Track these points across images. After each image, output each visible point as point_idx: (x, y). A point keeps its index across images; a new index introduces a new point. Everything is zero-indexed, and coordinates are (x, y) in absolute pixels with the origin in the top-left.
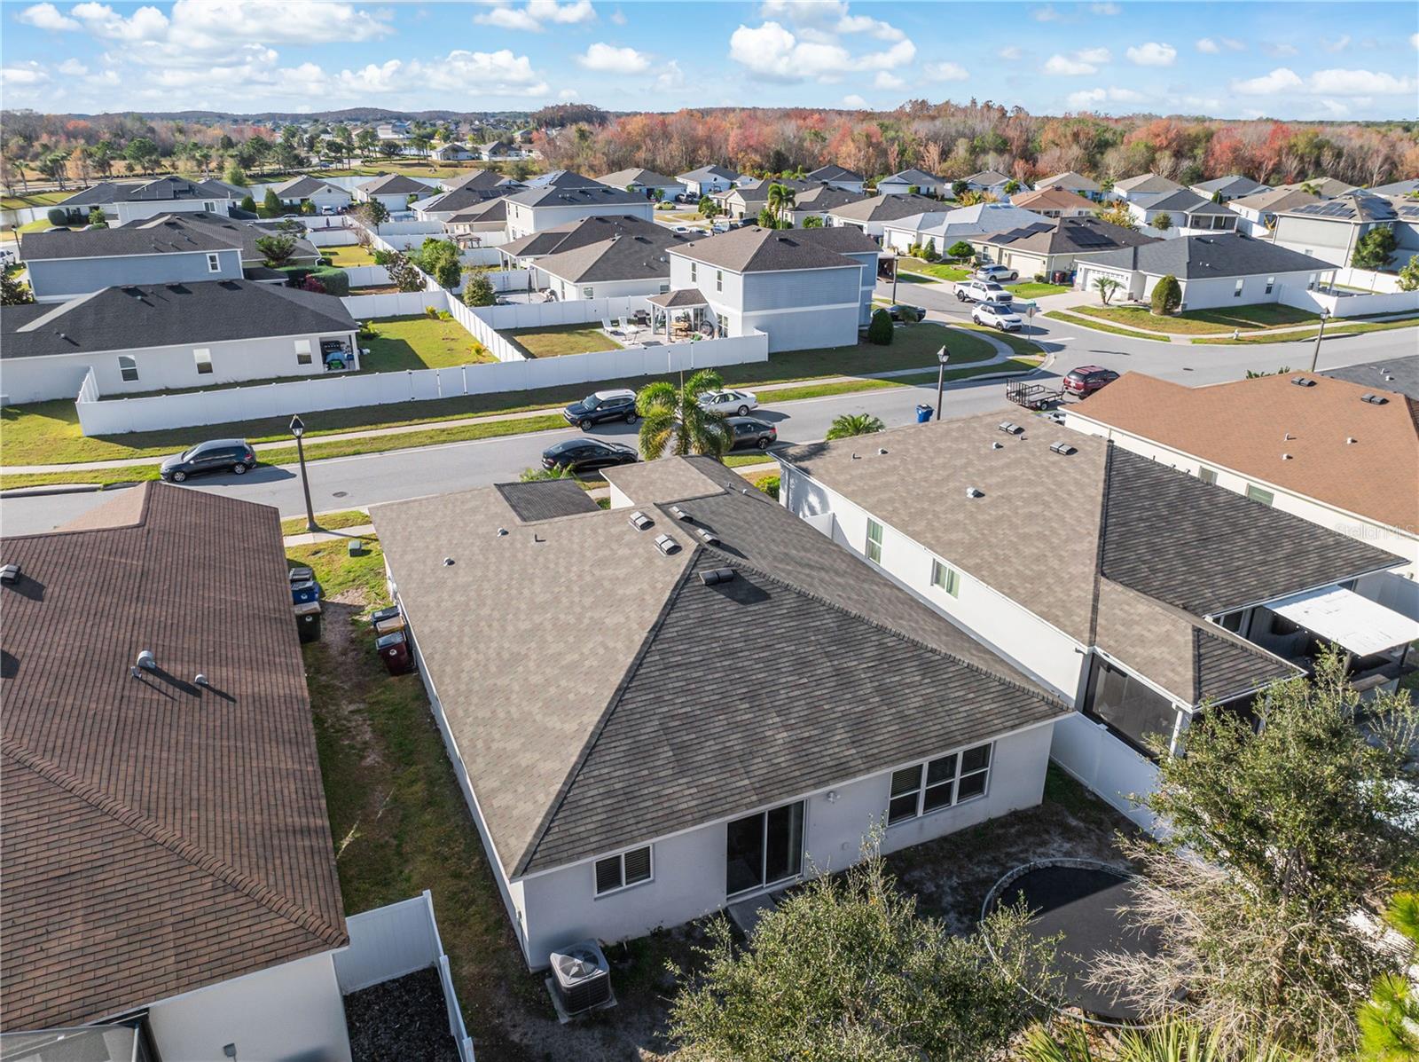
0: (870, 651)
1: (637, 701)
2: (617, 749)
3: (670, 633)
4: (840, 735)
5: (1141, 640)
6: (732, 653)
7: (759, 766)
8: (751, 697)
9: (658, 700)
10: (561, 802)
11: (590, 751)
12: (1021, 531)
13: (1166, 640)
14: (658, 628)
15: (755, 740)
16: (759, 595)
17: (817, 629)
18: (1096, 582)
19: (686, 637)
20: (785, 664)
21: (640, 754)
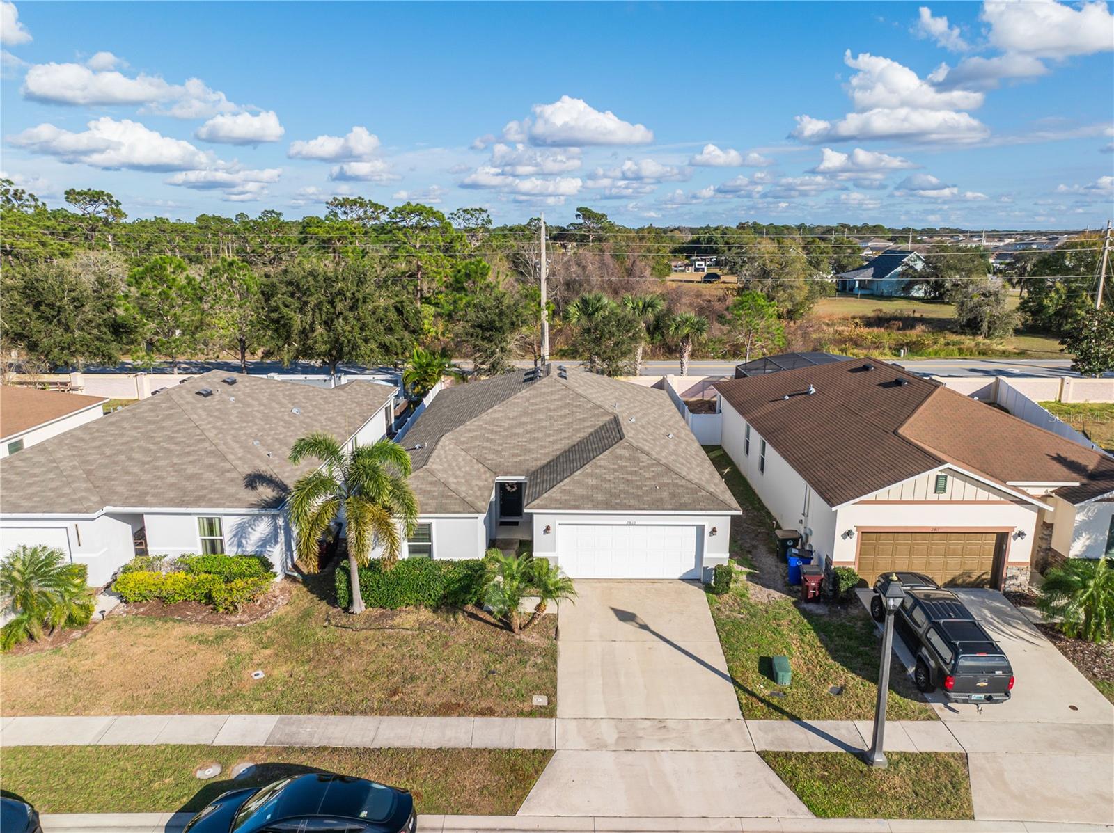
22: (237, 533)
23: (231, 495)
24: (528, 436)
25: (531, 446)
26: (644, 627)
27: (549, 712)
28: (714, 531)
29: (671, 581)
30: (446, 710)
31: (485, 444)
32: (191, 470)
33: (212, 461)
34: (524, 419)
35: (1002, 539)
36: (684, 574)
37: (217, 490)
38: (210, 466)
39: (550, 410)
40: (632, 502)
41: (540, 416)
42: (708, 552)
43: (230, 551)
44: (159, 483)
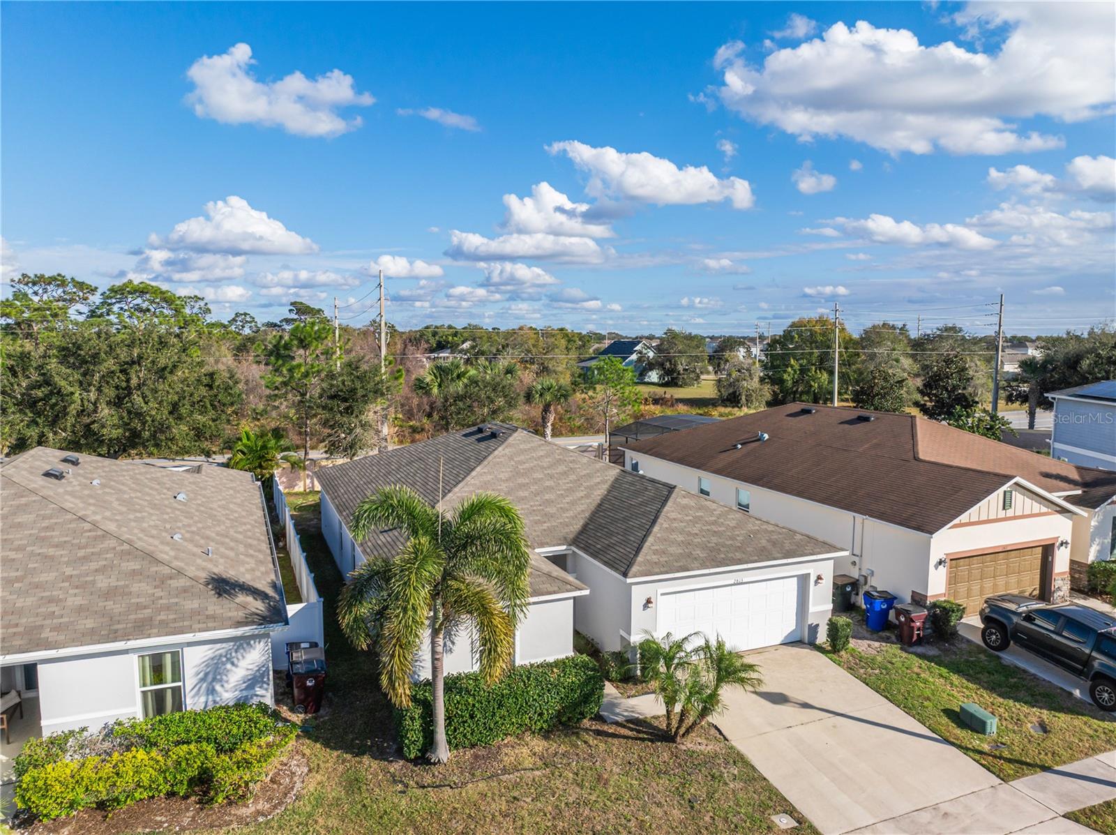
22: (206, 674)
23: (194, 613)
24: (538, 498)
25: (551, 510)
26: (806, 706)
28: (819, 578)
29: (775, 647)
32: (103, 582)
33: (135, 565)
34: (521, 480)
35: (1048, 551)
36: (786, 637)
37: (168, 608)
38: (134, 573)
39: (542, 468)
40: (738, 555)
41: (538, 475)
42: (814, 605)
43: (194, 702)
44: (53, 608)
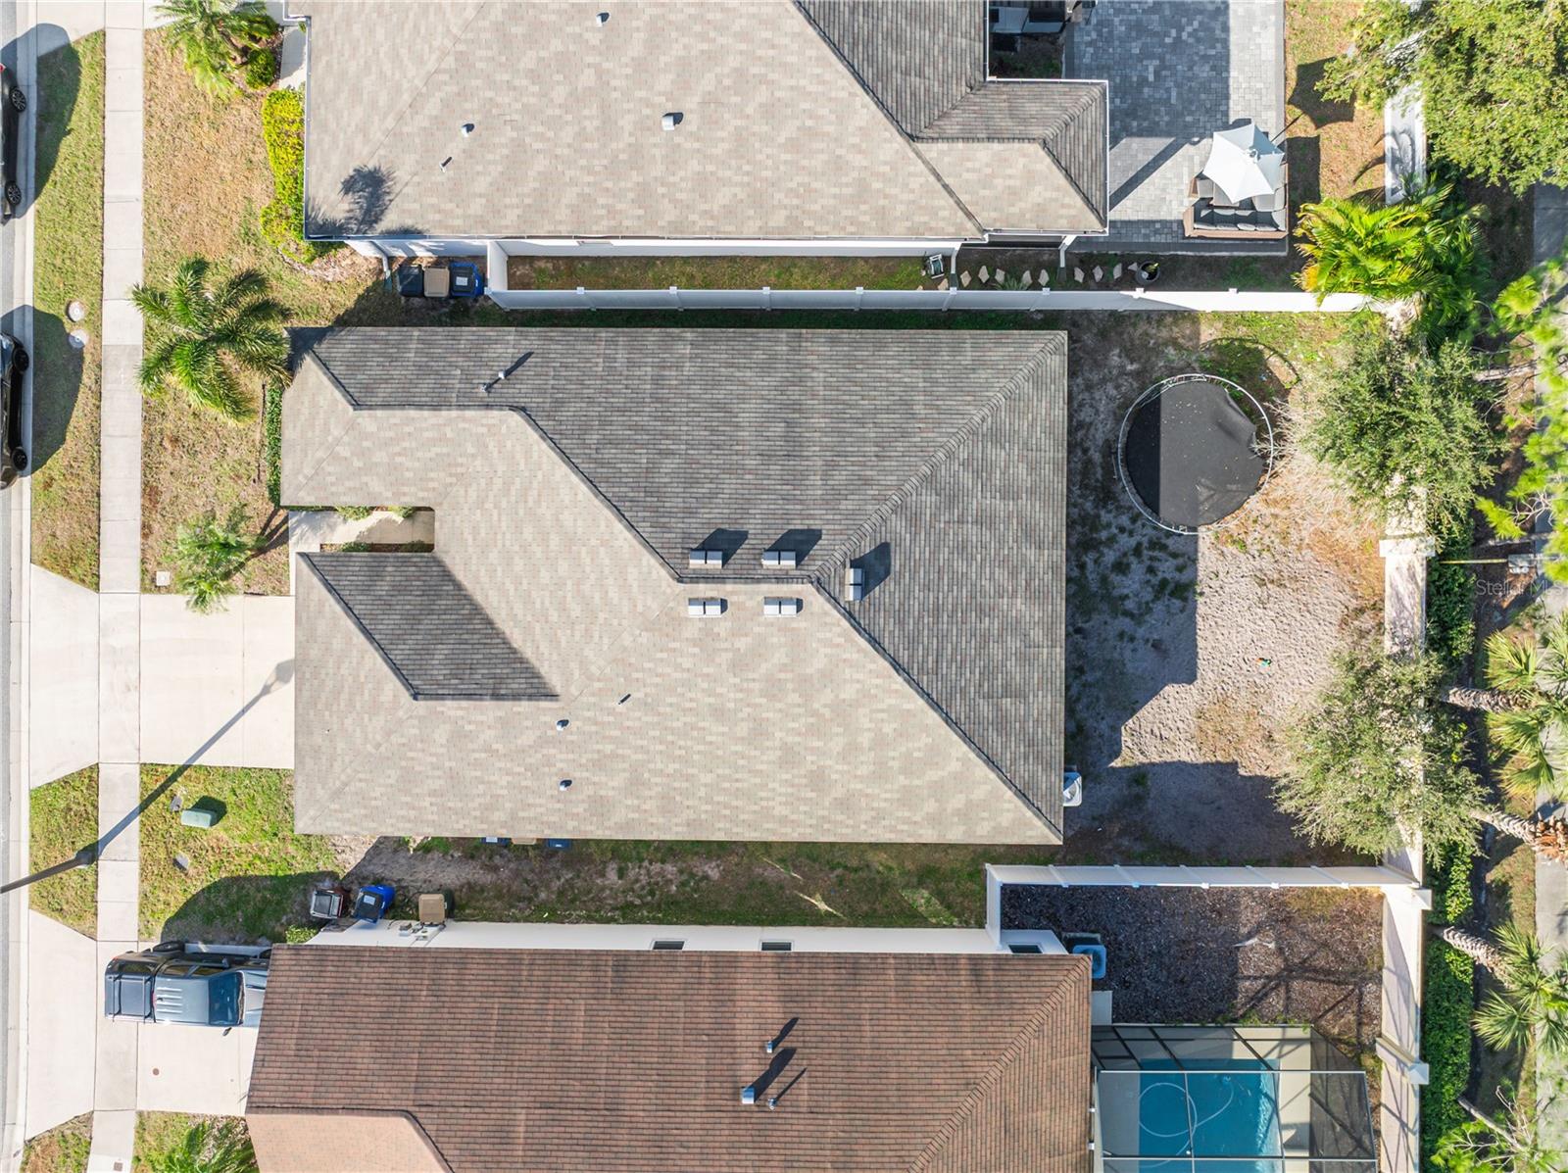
0: (967, 479)
1: (958, 709)
2: (994, 740)
3: (904, 657)
4: (1031, 554)
5: (1013, 193)
6: (937, 611)
7: (1037, 635)
8: (981, 612)
9: (963, 691)
10: (1022, 794)
11: (990, 762)
12: (781, 140)
13: (1030, 178)
14: (896, 665)
15: (1015, 627)
16: (883, 551)
17: (935, 516)
18: (918, 154)
19: (912, 642)
20: (960, 566)
21: (1002, 724)
26: (266, 690)
27: (149, 585)
30: (150, 493)
31: (498, 483)
34: (554, 541)
40: (306, 694)
